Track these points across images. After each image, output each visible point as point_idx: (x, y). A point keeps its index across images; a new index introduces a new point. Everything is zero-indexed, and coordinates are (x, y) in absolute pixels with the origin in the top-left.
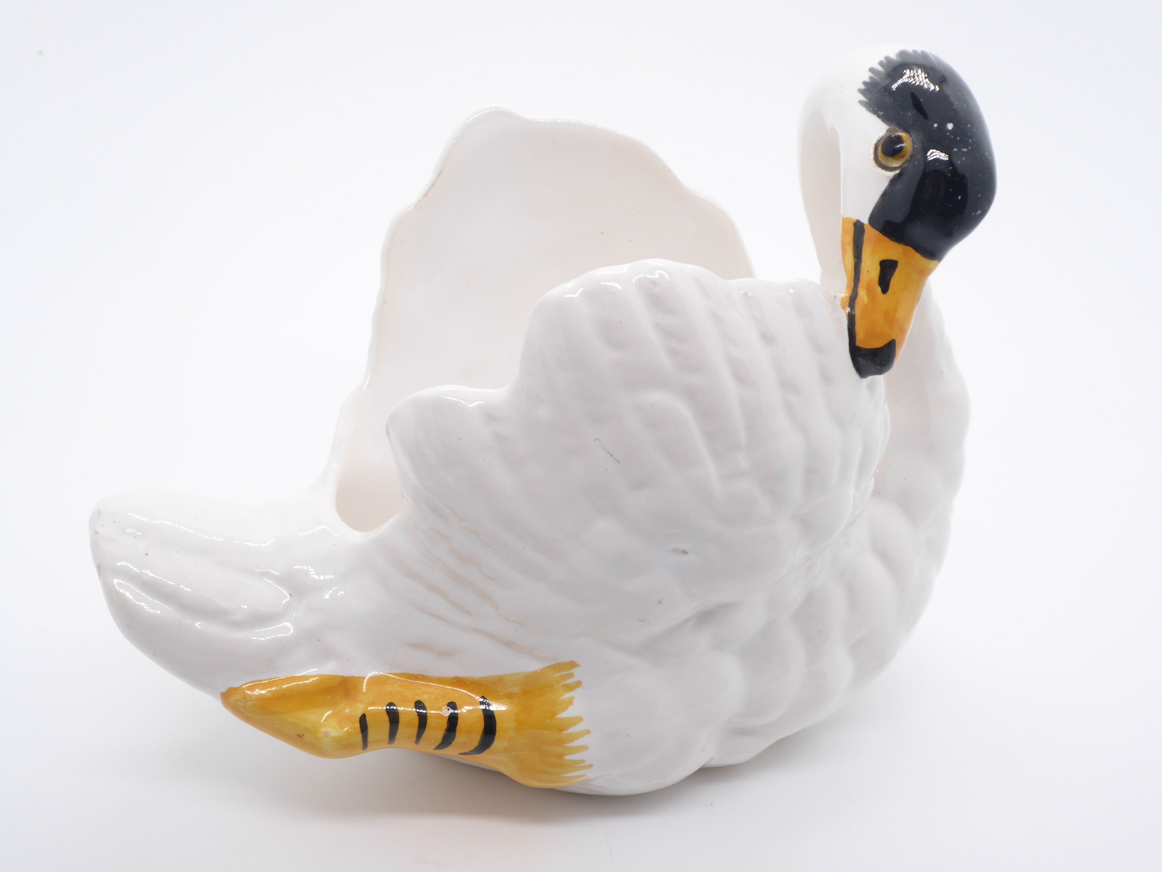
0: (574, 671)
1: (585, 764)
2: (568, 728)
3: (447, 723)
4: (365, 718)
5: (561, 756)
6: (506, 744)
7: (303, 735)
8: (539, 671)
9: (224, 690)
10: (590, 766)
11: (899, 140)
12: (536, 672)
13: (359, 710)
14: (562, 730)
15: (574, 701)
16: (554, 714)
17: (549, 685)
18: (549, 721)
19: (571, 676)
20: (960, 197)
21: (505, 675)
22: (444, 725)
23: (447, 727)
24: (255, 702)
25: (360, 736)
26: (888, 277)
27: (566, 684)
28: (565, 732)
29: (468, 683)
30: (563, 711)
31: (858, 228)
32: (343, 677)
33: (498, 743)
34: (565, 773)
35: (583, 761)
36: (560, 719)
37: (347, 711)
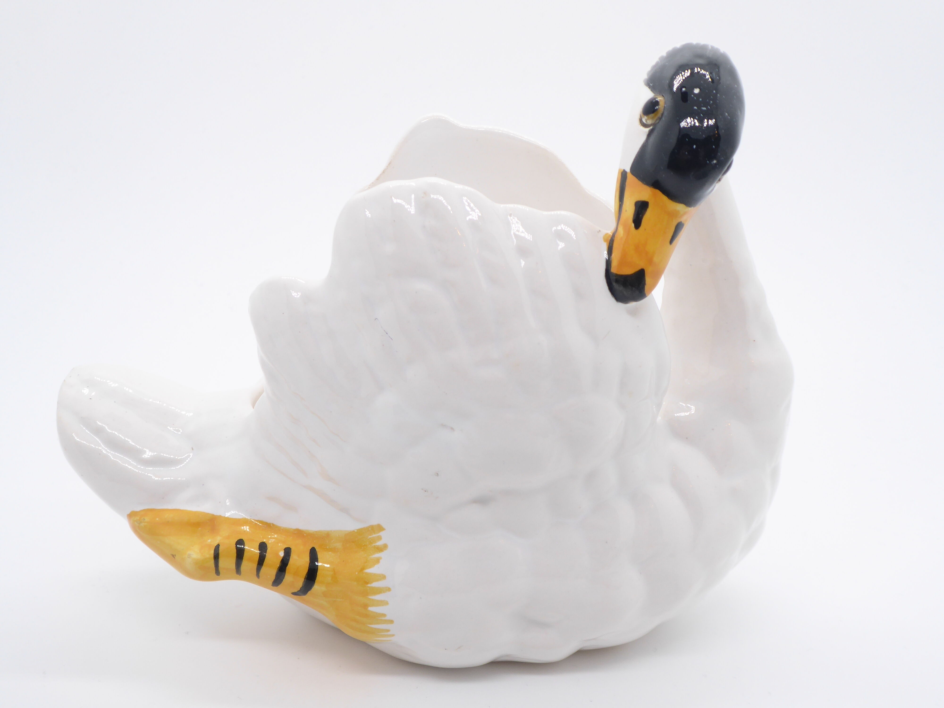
0: (382, 534)
1: (386, 618)
2: (372, 583)
3: (280, 562)
4: (219, 548)
5: (365, 606)
6: (323, 588)
7: (175, 555)
8: (356, 531)
9: (129, 513)
10: (391, 622)
11: (657, 103)
12: (354, 531)
13: (217, 540)
14: (367, 583)
15: (381, 561)
16: (363, 569)
17: (363, 544)
18: (358, 574)
19: (380, 538)
20: (695, 147)
21: (331, 531)
22: (278, 564)
23: (279, 566)
24: (146, 524)
25: (212, 561)
26: (641, 216)
27: (376, 545)
28: (369, 585)
29: (305, 535)
30: (370, 567)
31: (624, 175)
32: (213, 515)
33: (317, 587)
34: (370, 624)
35: (384, 615)
36: (367, 573)
37: (209, 541)
